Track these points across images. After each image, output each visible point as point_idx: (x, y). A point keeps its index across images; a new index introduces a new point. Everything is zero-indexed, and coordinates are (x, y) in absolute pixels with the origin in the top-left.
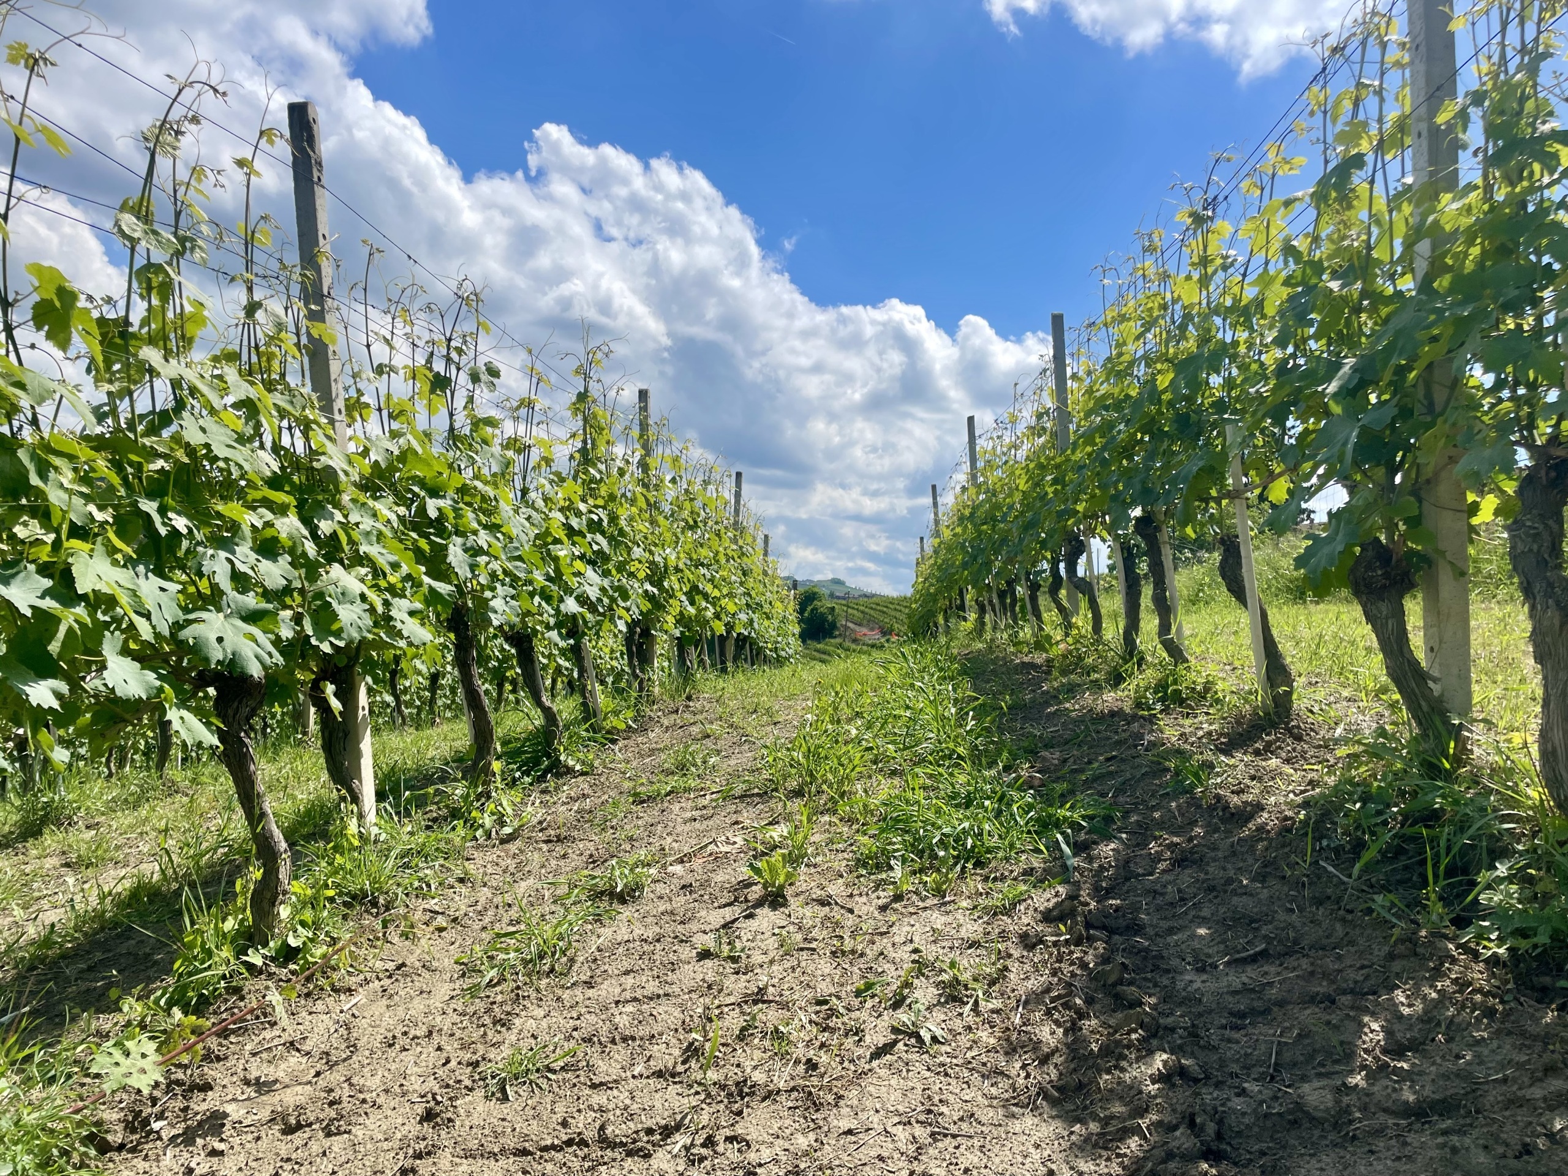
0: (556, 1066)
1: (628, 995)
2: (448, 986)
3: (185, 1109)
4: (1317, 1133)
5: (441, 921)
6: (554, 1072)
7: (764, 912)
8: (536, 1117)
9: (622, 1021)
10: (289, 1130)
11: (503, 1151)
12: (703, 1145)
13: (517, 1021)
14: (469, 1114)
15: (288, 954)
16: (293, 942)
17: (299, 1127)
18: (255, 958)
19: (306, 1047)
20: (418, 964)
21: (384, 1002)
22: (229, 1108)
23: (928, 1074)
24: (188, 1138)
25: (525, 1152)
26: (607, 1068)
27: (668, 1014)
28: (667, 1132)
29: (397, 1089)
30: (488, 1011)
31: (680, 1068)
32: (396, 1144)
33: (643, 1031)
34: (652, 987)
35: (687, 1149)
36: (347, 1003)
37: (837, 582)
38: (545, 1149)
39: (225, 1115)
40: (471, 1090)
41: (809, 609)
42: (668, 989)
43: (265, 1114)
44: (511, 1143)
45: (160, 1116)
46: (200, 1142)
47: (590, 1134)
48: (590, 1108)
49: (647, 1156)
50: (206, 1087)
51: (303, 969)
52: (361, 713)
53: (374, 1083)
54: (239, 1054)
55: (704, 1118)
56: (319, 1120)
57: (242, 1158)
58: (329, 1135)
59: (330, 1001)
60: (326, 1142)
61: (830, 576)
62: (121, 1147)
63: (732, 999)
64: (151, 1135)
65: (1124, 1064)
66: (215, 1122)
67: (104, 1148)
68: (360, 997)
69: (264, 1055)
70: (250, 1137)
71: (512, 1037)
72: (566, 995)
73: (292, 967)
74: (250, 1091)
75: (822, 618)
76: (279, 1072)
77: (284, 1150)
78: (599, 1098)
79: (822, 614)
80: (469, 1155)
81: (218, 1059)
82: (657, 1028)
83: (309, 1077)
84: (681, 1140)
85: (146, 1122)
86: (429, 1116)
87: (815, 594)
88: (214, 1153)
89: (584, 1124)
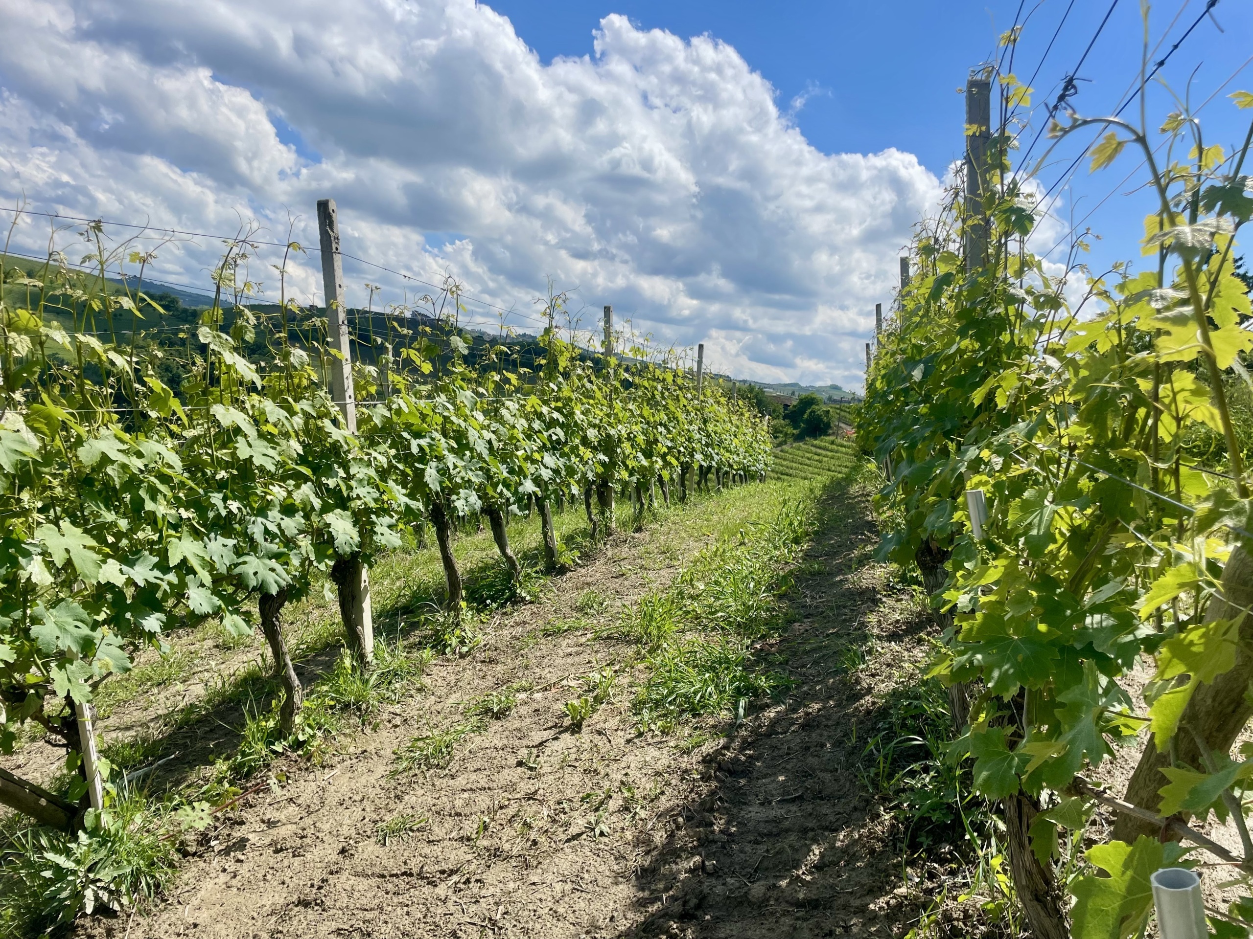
0: (415, 828)
1: (469, 786)
2: (384, 768)
3: (229, 835)
4: (749, 909)
5: (398, 721)
6: (412, 831)
7: (566, 736)
8: (394, 857)
9: (458, 803)
10: (277, 851)
11: (373, 874)
12: (464, 883)
13: (406, 797)
14: (363, 852)
15: (299, 745)
16: (301, 738)
17: (281, 850)
18: (278, 748)
19: (299, 802)
20: (374, 751)
21: (350, 774)
22: (250, 836)
23: (589, 854)
24: (226, 852)
25: (383, 876)
26: (438, 832)
27: (483, 801)
28: (452, 872)
29: (335, 833)
30: (396, 788)
31: (474, 836)
32: (324, 865)
33: (467, 811)
34: (483, 783)
35: (456, 883)
36: (328, 773)
37: (835, 388)
38: (392, 876)
39: (248, 840)
40: (369, 837)
41: (808, 411)
42: (491, 785)
43: (267, 841)
44: (377, 870)
45: (216, 838)
46: (232, 854)
47: (415, 870)
48: (421, 855)
49: (436, 886)
50: (242, 823)
51: (305, 754)
52: (363, 585)
53: (326, 827)
54: (263, 804)
55: (473, 867)
56: (291, 847)
57: (252, 865)
58: (294, 856)
59: (318, 773)
60: (292, 860)
61: (829, 383)
62: (194, 854)
63: (518, 796)
64: (210, 849)
65: (678, 860)
66: (241, 844)
67: (186, 854)
68: (337, 771)
69: (275, 806)
70: (258, 853)
71: (401, 806)
72: (437, 783)
73: (300, 752)
74: (264, 826)
75: (819, 419)
76: (282, 816)
77: (272, 862)
78: (427, 850)
79: (819, 416)
80: (357, 875)
81: (251, 806)
82: (474, 809)
83: (297, 820)
84: (455, 878)
85: (208, 841)
86: (343, 851)
87: (813, 399)
88: (239, 861)
89: (414, 865)
